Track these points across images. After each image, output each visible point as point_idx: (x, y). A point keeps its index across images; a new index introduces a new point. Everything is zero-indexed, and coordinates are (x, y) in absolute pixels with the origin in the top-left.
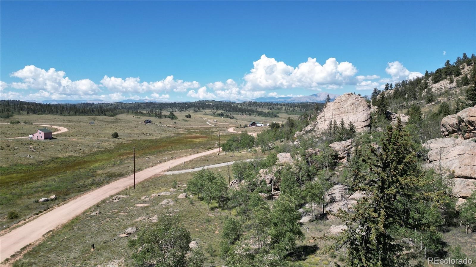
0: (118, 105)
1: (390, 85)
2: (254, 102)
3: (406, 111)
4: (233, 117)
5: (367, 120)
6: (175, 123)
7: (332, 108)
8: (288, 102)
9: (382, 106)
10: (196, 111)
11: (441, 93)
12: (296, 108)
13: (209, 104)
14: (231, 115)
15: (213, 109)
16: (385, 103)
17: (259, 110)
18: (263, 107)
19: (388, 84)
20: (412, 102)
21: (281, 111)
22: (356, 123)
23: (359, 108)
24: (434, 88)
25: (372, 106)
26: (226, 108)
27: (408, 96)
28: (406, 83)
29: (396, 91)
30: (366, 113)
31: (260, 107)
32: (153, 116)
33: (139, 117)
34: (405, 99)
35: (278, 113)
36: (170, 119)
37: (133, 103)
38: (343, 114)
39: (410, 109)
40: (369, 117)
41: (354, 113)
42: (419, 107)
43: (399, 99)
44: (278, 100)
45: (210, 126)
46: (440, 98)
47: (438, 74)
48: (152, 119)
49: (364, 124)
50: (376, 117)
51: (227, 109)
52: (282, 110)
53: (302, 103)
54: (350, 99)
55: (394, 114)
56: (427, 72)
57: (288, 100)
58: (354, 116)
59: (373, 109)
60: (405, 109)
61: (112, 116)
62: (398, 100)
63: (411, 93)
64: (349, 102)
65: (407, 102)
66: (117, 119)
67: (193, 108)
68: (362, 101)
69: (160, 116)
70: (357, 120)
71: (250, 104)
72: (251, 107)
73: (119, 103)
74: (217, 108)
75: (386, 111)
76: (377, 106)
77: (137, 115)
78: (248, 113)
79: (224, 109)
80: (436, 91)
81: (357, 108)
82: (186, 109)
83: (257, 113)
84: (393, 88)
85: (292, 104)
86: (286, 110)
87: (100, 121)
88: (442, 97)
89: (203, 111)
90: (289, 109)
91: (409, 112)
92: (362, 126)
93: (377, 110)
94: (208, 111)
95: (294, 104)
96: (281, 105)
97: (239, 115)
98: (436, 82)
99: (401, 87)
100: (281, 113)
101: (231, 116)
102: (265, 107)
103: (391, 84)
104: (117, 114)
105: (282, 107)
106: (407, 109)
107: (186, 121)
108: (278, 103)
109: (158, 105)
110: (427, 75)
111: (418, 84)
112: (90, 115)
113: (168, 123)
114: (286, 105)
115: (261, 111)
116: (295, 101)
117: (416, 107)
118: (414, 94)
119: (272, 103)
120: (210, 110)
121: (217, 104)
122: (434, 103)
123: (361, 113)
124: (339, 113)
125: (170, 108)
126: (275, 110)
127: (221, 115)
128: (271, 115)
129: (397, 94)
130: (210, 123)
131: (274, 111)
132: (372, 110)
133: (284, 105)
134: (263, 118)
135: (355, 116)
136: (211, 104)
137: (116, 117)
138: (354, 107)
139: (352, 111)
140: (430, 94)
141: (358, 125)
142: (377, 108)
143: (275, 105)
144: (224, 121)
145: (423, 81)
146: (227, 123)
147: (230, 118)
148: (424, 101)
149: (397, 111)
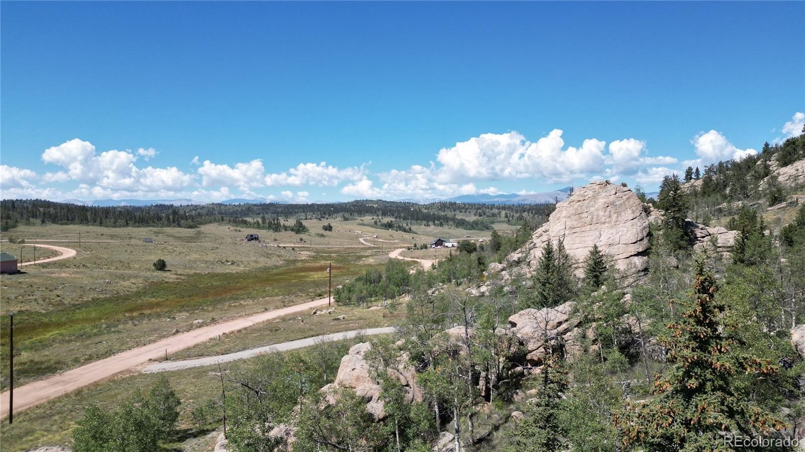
0: (213, 209)
1: (694, 171)
2: (451, 204)
3: (728, 220)
4: (410, 229)
5: (641, 240)
6: (301, 240)
7: (564, 213)
8: (512, 203)
9: (673, 209)
10: (346, 219)
11: (797, 184)
12: (525, 214)
13: (371, 206)
14: (407, 225)
15: (378, 216)
16: (681, 203)
17: (459, 216)
18: (465, 212)
19: (690, 169)
20: (740, 202)
21: (498, 219)
22: (616, 247)
23: (623, 214)
24: (783, 174)
25: (652, 209)
26: (399, 212)
27: (731, 190)
28: (727, 166)
29: (707, 181)
30: (639, 224)
31: (461, 212)
32: (264, 228)
33: (238, 228)
34: (725, 197)
35: (493, 223)
36: (293, 233)
37: (239, 205)
38: (589, 227)
39: (736, 217)
40: (645, 234)
41: (613, 223)
42: (755, 213)
43: (713, 195)
44: (496, 200)
45: (365, 245)
46: (796, 194)
47: (789, 149)
48: (261, 233)
49: (634, 249)
50: (661, 233)
51: (402, 215)
52: (500, 217)
53: (537, 205)
54: (604, 194)
55: (701, 226)
56: (767, 145)
57: (513, 200)
58: (611, 232)
59: (654, 217)
60: (725, 215)
61: (190, 227)
62: (712, 199)
63: (738, 186)
64: (601, 201)
65: (729, 202)
66: (199, 233)
67: (341, 214)
68: (629, 198)
69: (277, 228)
70: (617, 240)
71: (444, 206)
72: (444, 211)
73: (217, 204)
74: (384, 214)
75: (683, 220)
76: (663, 209)
77: (237, 226)
78: (439, 222)
79: (396, 214)
80: (787, 180)
81: (619, 214)
82: (329, 215)
83: (454, 222)
84: (700, 177)
85: (520, 207)
86: (506, 216)
87: (167, 235)
88: (799, 193)
89: (359, 218)
90: (513, 216)
91: (734, 222)
92: (630, 254)
93: (662, 218)
94: (368, 219)
95: (523, 206)
96: (499, 208)
97: (423, 226)
98: (785, 164)
99: (716, 174)
100: (498, 222)
101: (407, 228)
102: (470, 212)
103: (697, 169)
104: (201, 223)
105: (500, 212)
106: (731, 217)
107: (322, 236)
108: (494, 205)
109: (282, 207)
110: (767, 151)
111: (749, 167)
112: (153, 226)
113: (288, 240)
114: (508, 208)
115: (462, 220)
116: (526, 202)
117: (749, 212)
118: (744, 188)
119: (484, 205)
120: (372, 218)
121: (385, 206)
122: (784, 204)
123: (627, 224)
124: (579, 225)
125: (302, 214)
126: (488, 216)
127: (389, 226)
128: (480, 226)
129: (709, 187)
130: (365, 240)
131: (486, 218)
132: (652, 218)
133: (504, 208)
134: (465, 232)
135: (614, 231)
136: (375, 206)
137: (198, 229)
138: (613, 212)
139: (607, 220)
140: (774, 186)
141: (621, 252)
142: (663, 213)
143: (488, 208)
144: (391, 236)
145: (759, 163)
146: (396, 241)
147: (405, 230)
148: (764, 200)
149: (710, 219)
